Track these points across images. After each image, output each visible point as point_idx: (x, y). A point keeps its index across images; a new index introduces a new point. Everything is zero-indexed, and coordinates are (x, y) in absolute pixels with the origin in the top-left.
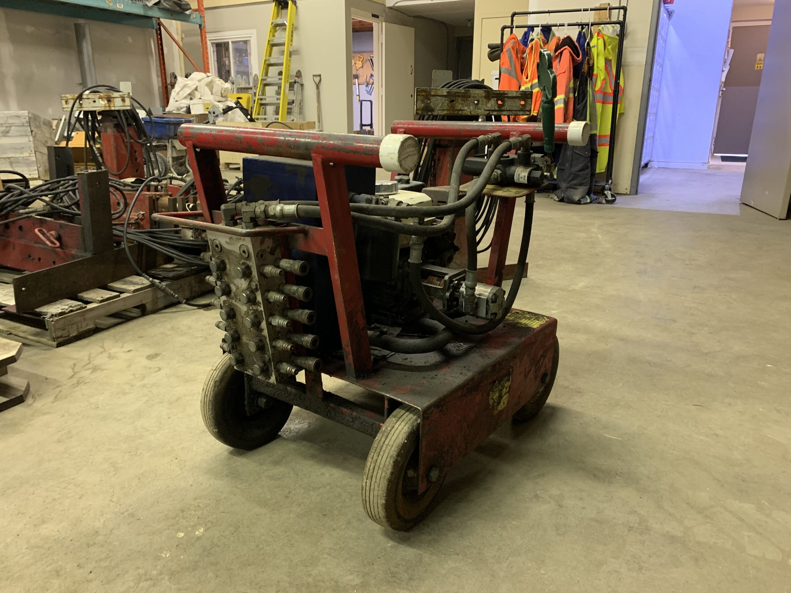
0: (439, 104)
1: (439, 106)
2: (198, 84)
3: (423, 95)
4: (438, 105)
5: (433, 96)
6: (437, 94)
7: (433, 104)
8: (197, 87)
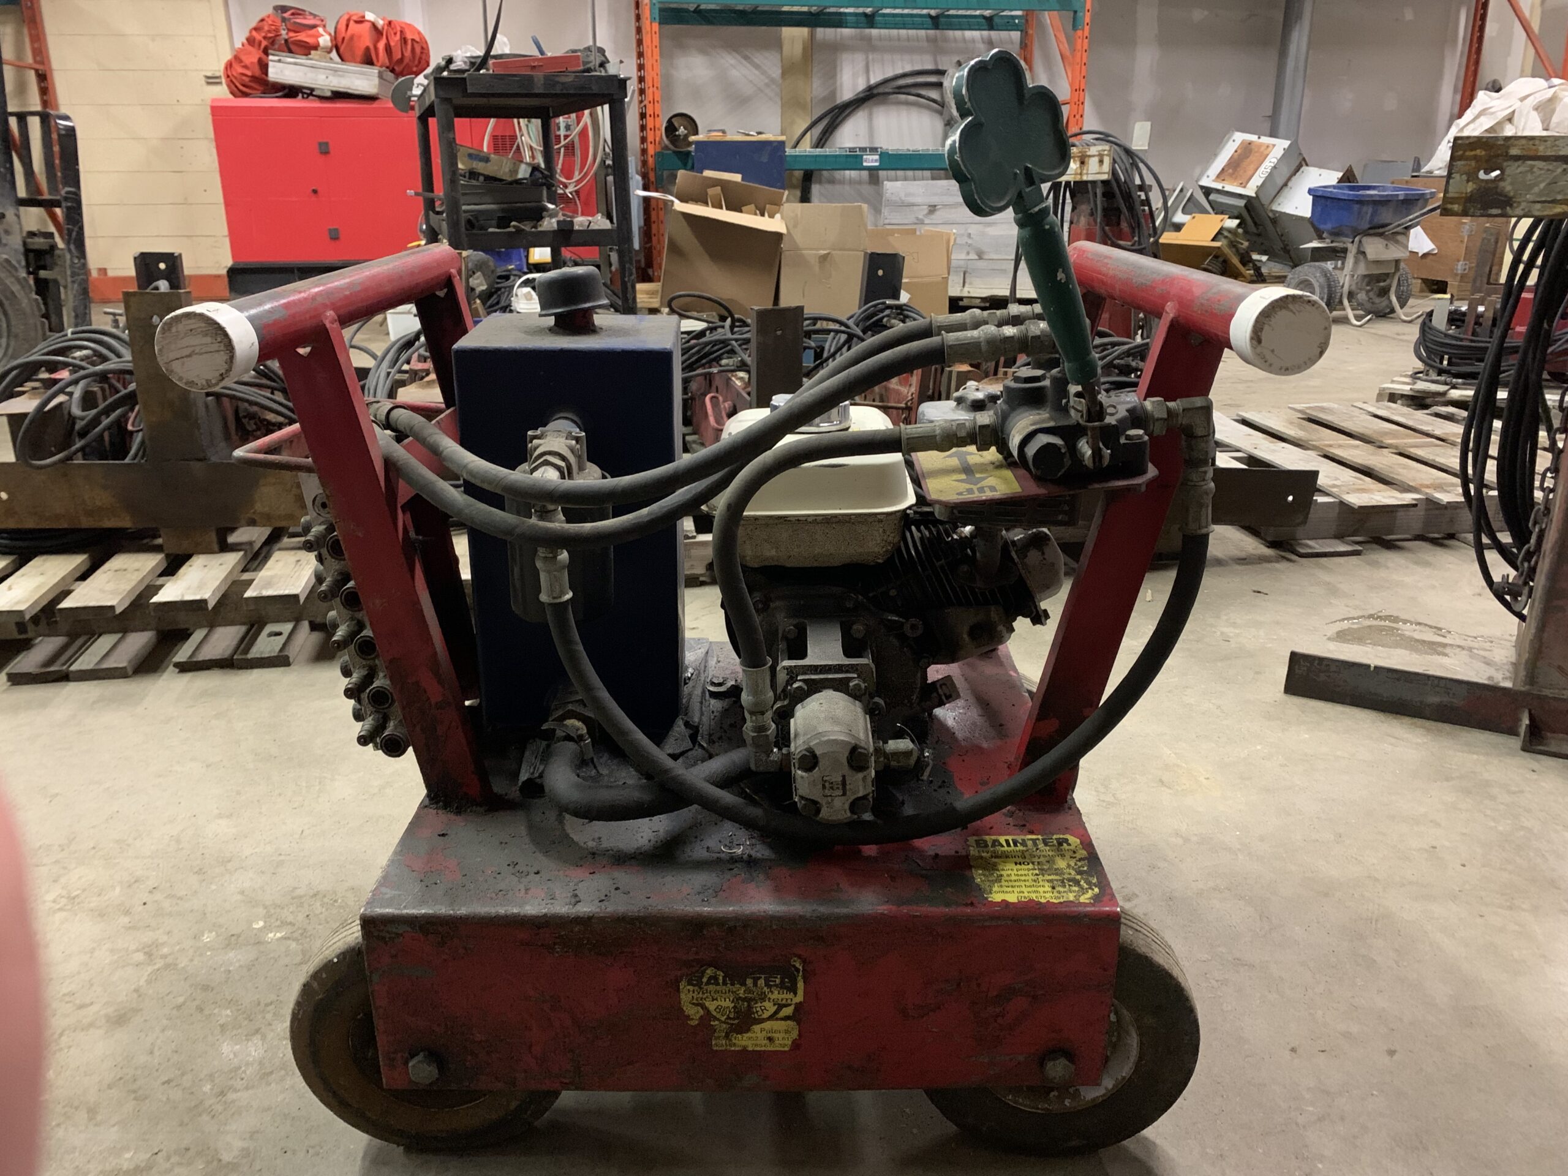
0: (1536, 184)
1: (1536, 190)
2: (1517, 105)
3: (1475, 157)
4: (1531, 187)
5: (1517, 158)
6: (1531, 153)
7: (1512, 184)
8: (1514, 112)
